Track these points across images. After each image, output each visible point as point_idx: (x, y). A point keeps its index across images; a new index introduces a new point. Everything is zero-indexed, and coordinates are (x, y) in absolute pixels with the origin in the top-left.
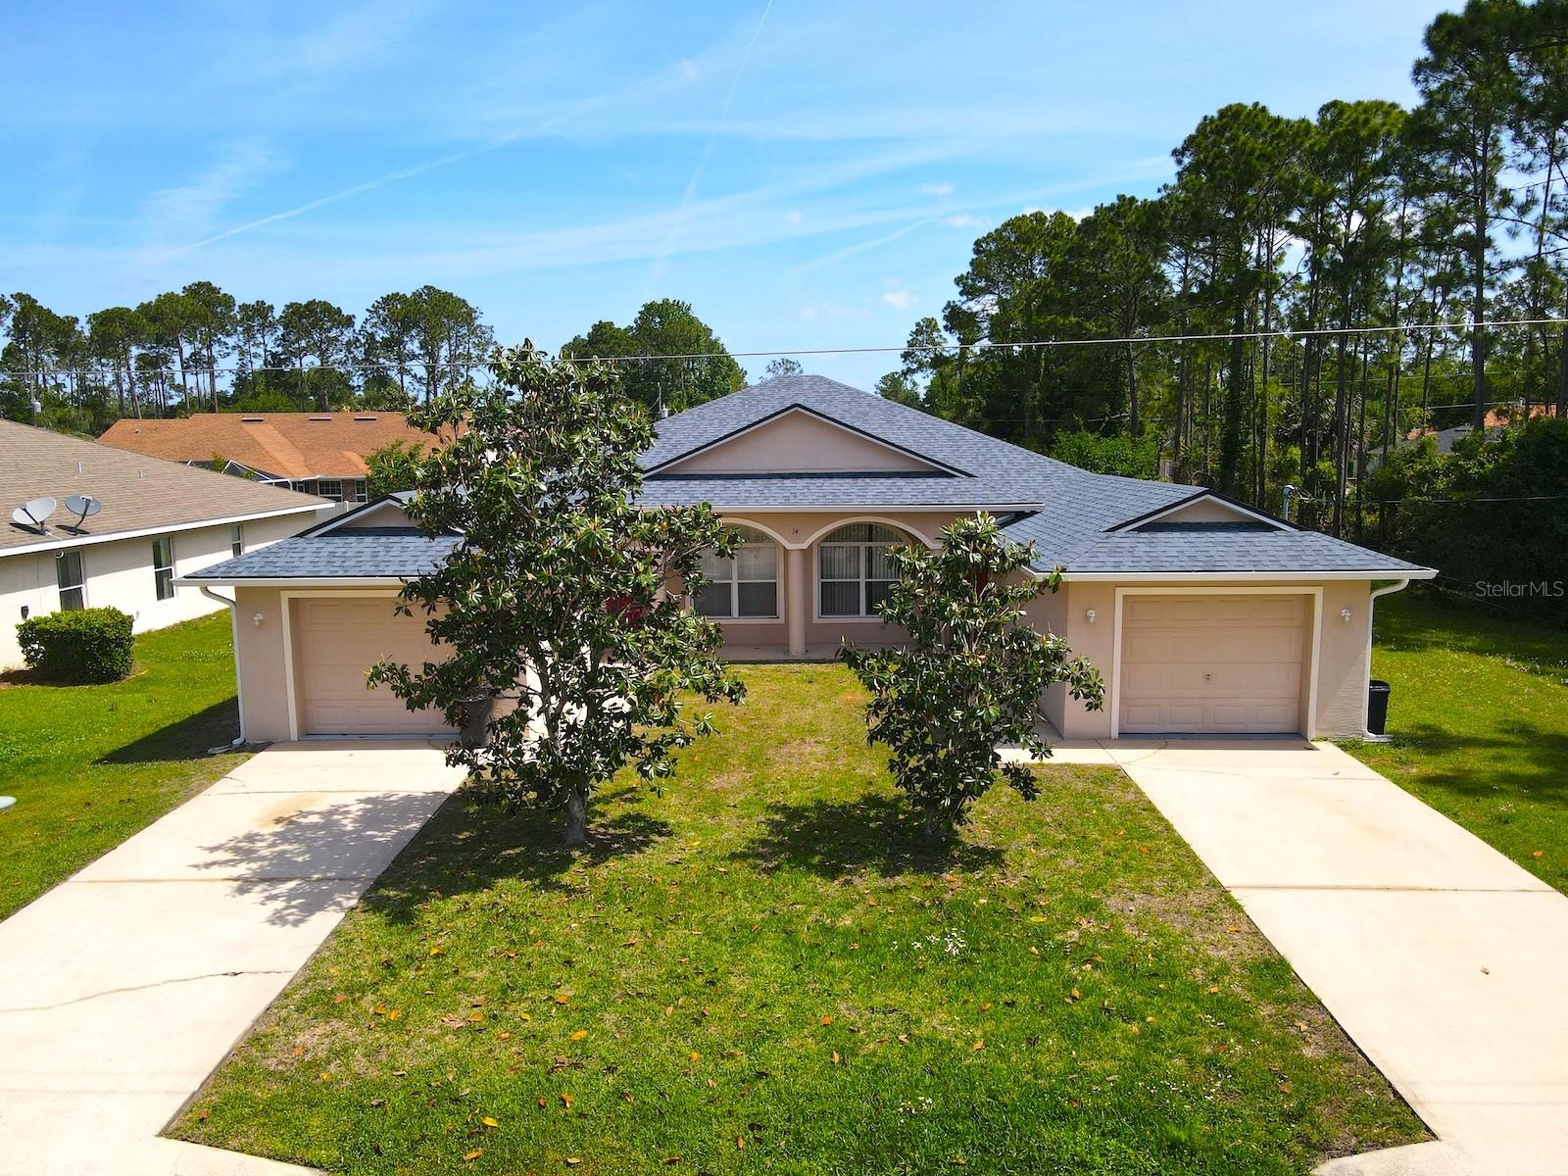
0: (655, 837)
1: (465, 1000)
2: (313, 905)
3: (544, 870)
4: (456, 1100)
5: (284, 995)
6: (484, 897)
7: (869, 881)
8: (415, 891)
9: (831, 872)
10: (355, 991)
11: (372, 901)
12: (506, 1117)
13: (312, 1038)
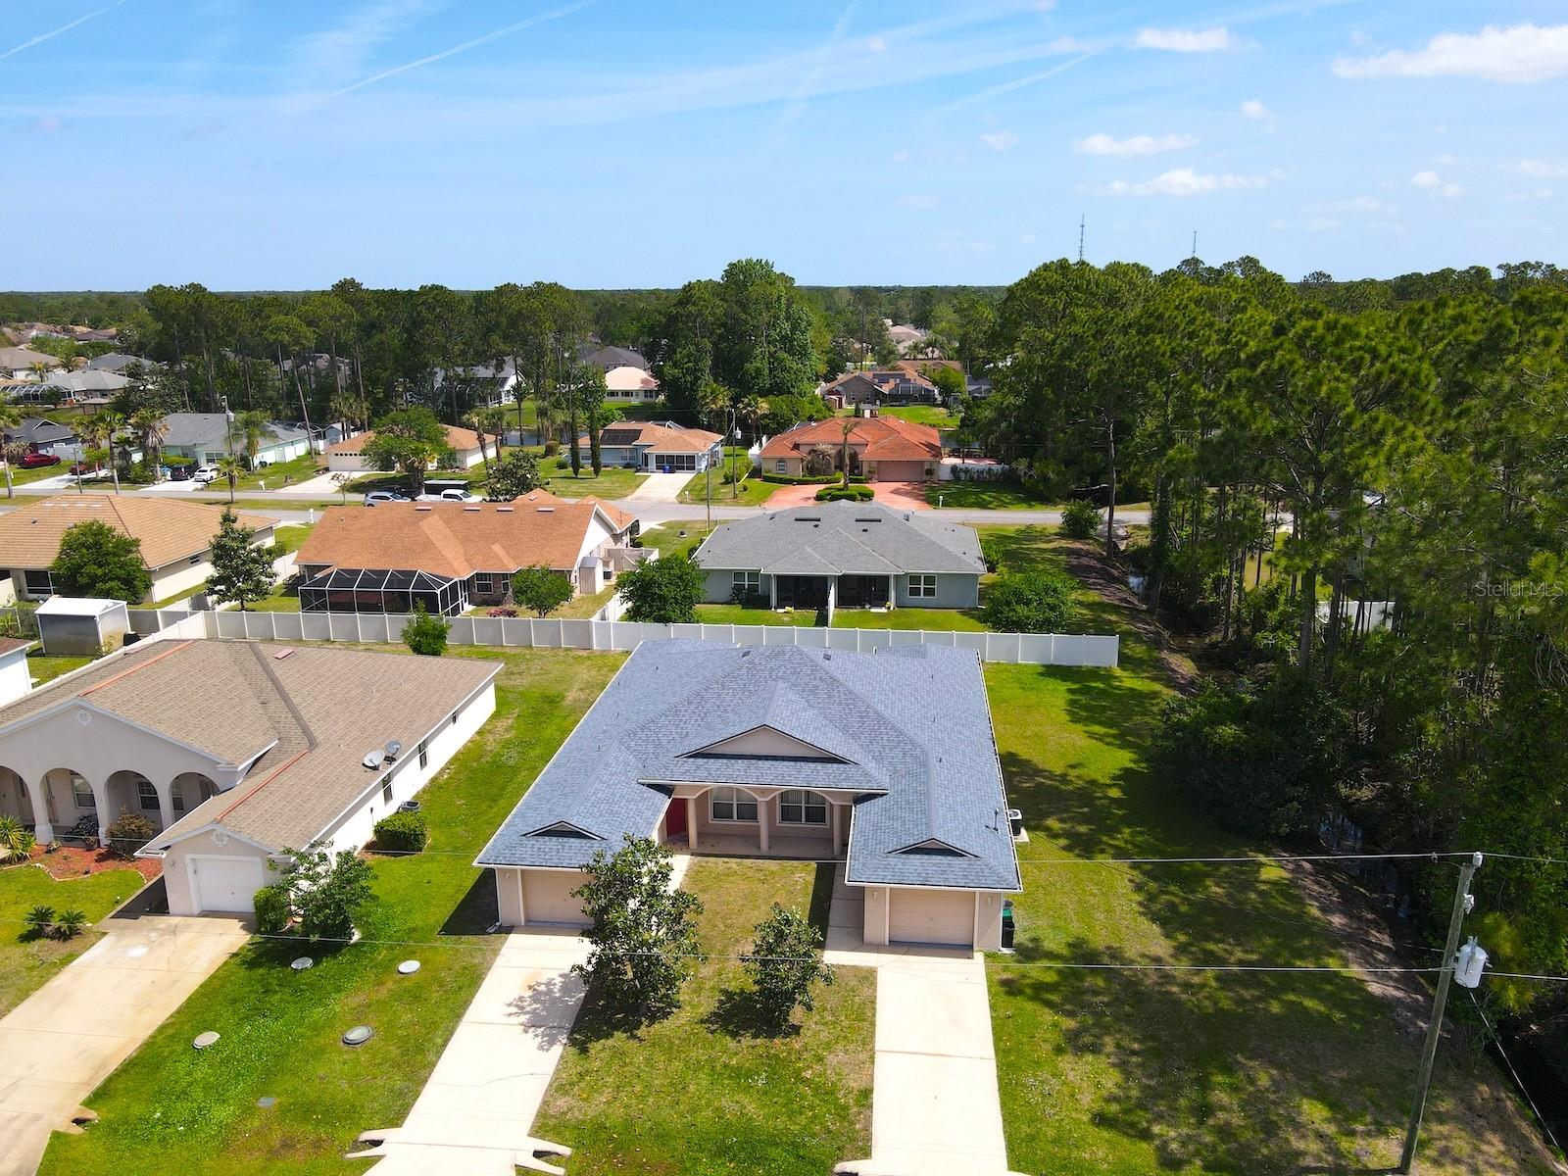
0: (674, 1010)
1: (607, 1090)
2: (552, 1042)
3: (630, 1028)
4: (605, 1128)
5: (550, 1085)
6: (610, 1042)
7: (747, 1041)
8: (586, 1036)
9: (734, 1035)
10: (572, 1084)
11: (573, 1042)
12: (619, 1134)
13: (562, 1103)
